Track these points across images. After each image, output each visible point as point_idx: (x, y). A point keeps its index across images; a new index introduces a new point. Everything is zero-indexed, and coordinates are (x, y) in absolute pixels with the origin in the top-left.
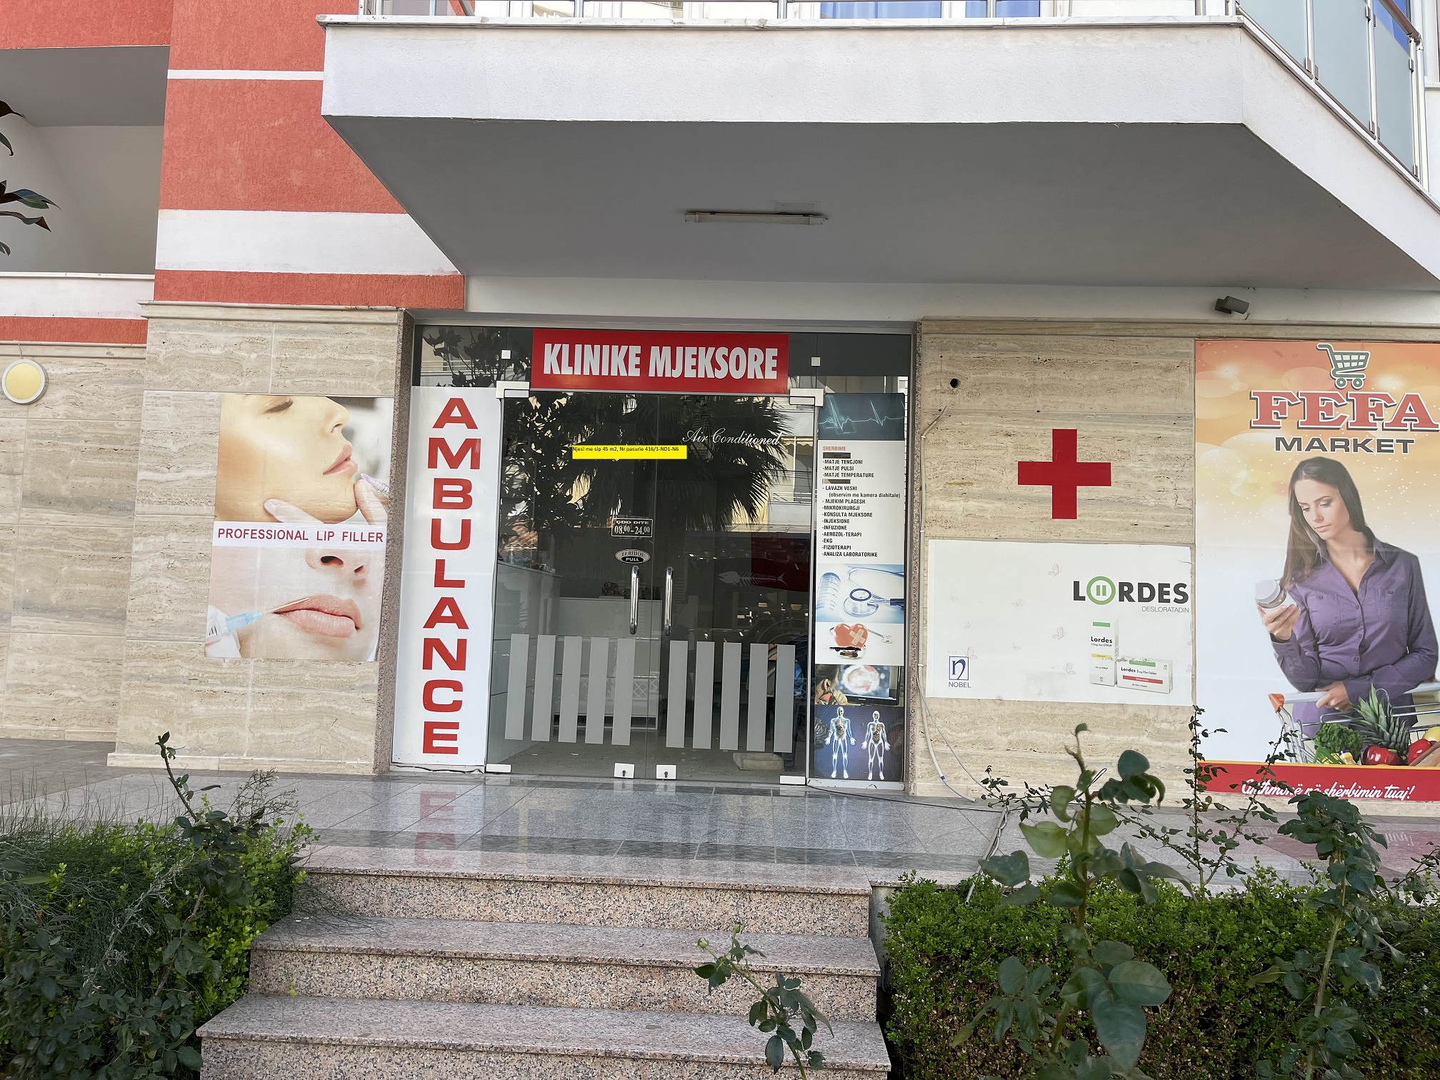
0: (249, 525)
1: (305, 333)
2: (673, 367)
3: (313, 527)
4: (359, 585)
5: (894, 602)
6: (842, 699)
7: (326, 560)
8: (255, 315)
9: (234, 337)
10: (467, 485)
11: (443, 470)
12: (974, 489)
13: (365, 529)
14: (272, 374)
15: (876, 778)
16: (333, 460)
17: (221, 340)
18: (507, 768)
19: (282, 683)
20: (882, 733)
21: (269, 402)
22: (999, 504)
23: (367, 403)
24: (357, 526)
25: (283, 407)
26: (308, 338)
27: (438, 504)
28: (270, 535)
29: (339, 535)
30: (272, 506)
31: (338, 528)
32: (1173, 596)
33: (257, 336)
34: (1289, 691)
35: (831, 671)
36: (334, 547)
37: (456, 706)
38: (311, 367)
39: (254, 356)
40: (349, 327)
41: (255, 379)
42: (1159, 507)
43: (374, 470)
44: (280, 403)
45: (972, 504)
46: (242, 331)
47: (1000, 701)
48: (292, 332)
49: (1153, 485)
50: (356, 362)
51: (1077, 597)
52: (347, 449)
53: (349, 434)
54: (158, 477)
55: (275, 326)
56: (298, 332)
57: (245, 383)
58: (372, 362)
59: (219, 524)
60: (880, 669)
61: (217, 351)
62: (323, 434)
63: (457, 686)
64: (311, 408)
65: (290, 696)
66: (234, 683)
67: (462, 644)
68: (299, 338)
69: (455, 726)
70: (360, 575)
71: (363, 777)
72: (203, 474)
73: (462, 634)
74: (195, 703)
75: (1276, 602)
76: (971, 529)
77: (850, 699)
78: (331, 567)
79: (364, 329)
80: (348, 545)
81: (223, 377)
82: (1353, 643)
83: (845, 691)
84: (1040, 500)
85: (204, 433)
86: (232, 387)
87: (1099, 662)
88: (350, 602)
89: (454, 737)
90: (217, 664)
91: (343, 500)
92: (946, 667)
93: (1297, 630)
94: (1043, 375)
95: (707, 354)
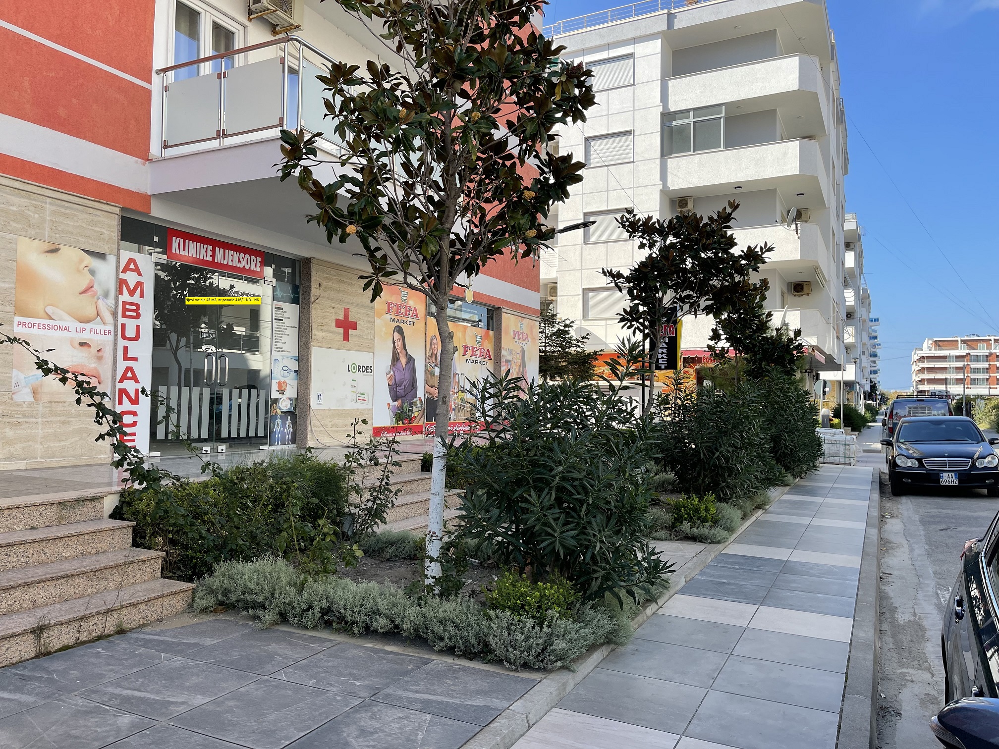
0: (37, 321)
1: (67, 208)
2: (224, 259)
3: (74, 325)
4: (100, 358)
5: (295, 371)
6: (279, 412)
7: (82, 344)
8: (40, 191)
9: (24, 202)
10: (138, 306)
11: (126, 297)
12: (324, 328)
13: (101, 327)
14: (47, 229)
15: (288, 444)
16: (84, 286)
17: (17, 202)
18: (158, 454)
19: (59, 415)
20: (291, 425)
21: (47, 247)
22: (331, 334)
23: (101, 256)
25: (55, 251)
26: (68, 211)
28: (49, 327)
29: (88, 330)
30: (50, 310)
31: (88, 326)
32: (369, 371)
33: (39, 203)
34: (391, 402)
35: (276, 401)
36: (86, 336)
37: (134, 424)
38: (70, 229)
39: (37, 216)
40: (91, 210)
41: (38, 231)
42: (367, 339)
43: (106, 295)
44: (53, 247)
45: (324, 334)
46: (29, 198)
47: (329, 409)
48: (59, 206)
49: (366, 331)
50: (95, 231)
51: (349, 371)
52: (91, 281)
53: (92, 272)
55: (48, 200)
56: (63, 207)
57: (32, 232)
58: (103, 233)
59: (17, 319)
60: (290, 399)
61: (14, 208)
62: (79, 271)
63: (134, 414)
64: (71, 254)
65: (64, 423)
66: (31, 416)
67: (137, 391)
68: (63, 210)
69: (134, 434)
70: (100, 354)
71: (107, 464)
72: (7, 286)
73: (137, 386)
74: (7, 430)
75: (389, 373)
76: (323, 343)
77: (282, 412)
78: (85, 348)
79: (99, 213)
80: (93, 336)
81: (19, 226)
82: (403, 387)
84: (340, 334)
85: (7, 260)
86: (24, 233)
87: (353, 394)
88: (96, 369)
89: (134, 440)
90: (20, 405)
91: (90, 311)
92: (317, 397)
93: (393, 382)
94: (343, 287)
95: (236, 255)
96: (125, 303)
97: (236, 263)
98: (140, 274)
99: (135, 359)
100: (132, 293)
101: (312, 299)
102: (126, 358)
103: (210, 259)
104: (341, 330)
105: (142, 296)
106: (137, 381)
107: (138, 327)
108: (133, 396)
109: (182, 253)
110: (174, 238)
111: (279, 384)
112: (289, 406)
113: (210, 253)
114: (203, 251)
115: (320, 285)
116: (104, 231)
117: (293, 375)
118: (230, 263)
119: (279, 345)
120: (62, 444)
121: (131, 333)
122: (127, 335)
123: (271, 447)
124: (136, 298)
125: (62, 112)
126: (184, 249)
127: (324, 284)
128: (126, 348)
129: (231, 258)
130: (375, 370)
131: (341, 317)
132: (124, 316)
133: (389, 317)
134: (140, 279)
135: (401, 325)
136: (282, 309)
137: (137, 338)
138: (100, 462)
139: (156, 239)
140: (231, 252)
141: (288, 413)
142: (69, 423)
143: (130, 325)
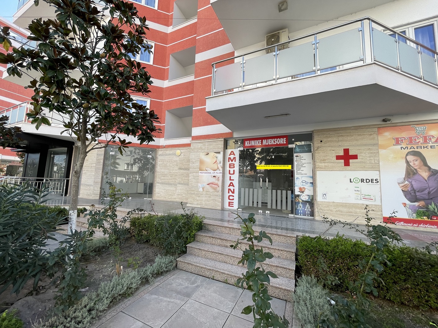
0: (204, 172)
2: (267, 143)
3: (212, 172)
4: (218, 180)
5: (311, 183)
6: (301, 201)
7: (214, 176)
8: (204, 141)
9: (202, 144)
10: (234, 164)
11: (230, 162)
12: (326, 161)
13: (219, 172)
14: (206, 149)
15: (308, 216)
17: (200, 145)
18: (241, 210)
19: (208, 195)
20: (309, 207)
21: (206, 154)
22: (332, 164)
23: (219, 153)
24: (218, 171)
25: (208, 154)
27: (230, 168)
30: (206, 169)
31: (215, 172)
32: (375, 181)
33: (204, 144)
35: (298, 196)
36: (215, 174)
37: (233, 199)
38: (211, 148)
39: (204, 147)
40: (216, 142)
42: (370, 163)
43: (220, 163)
45: (326, 164)
46: (202, 143)
47: (334, 202)
49: (368, 159)
50: (217, 147)
51: (351, 182)
52: (216, 160)
53: (217, 157)
54: (192, 165)
55: (207, 142)
57: (203, 151)
59: (200, 172)
60: (308, 195)
61: (199, 147)
62: (213, 158)
63: (233, 196)
64: (212, 154)
65: (209, 197)
66: (202, 195)
67: (234, 189)
68: (210, 144)
69: (233, 202)
71: (219, 210)
73: (234, 188)
74: (197, 197)
75: (403, 183)
76: (325, 169)
78: (215, 177)
79: (218, 142)
80: (217, 174)
81: (200, 150)
83: (301, 199)
84: (341, 163)
87: (357, 195)
88: (217, 183)
89: (233, 204)
90: (200, 192)
91: (216, 168)
92: (322, 195)
93: (409, 189)
94: (341, 138)
95: (272, 140)
96: (230, 164)
97: (273, 143)
98: (234, 155)
99: (233, 180)
101: (315, 149)
102: (230, 180)
105: (235, 161)
106: (234, 186)
107: (234, 171)
108: (233, 191)
109: (249, 145)
110: (246, 141)
111: (300, 189)
112: (307, 199)
113: (260, 142)
114: (257, 142)
116: (220, 146)
118: (270, 144)
120: (209, 202)
121: (232, 172)
123: (295, 216)
124: (233, 162)
127: (325, 140)
128: (230, 177)
129: (270, 142)
133: (398, 147)
134: (235, 156)
136: (300, 156)
137: (234, 174)
140: (270, 140)
141: (306, 202)
143: (232, 170)
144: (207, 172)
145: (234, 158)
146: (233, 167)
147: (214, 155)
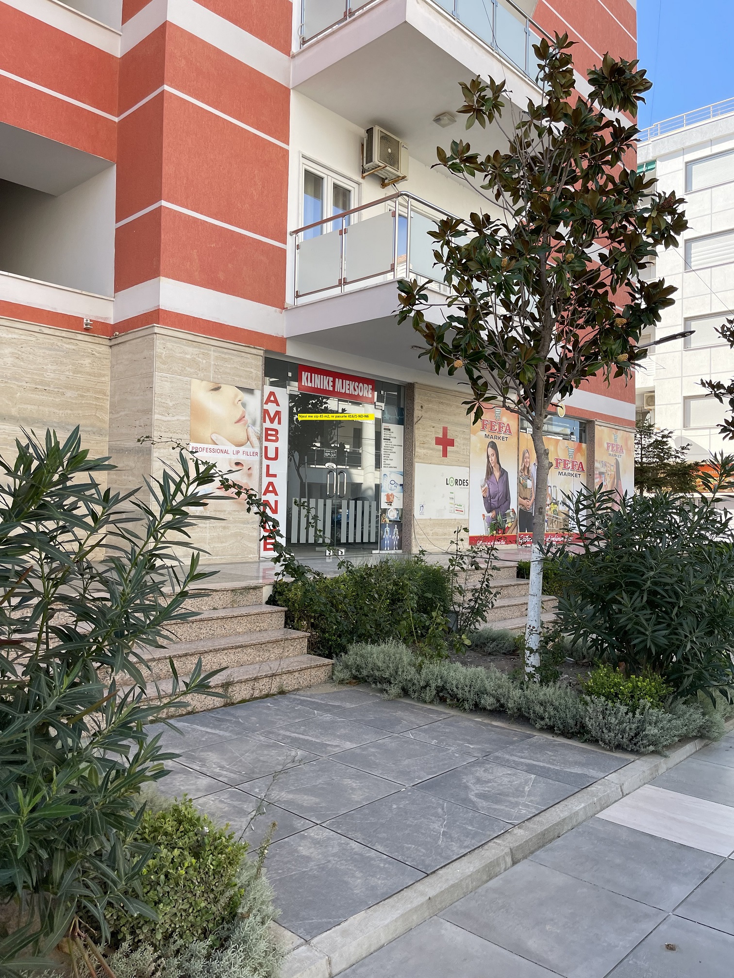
0: (206, 446)
1: (226, 353)
2: (342, 388)
3: (232, 448)
4: (250, 475)
5: (401, 485)
6: (388, 521)
7: (237, 464)
9: (195, 351)
10: (277, 432)
12: (426, 445)
13: (251, 450)
14: (212, 372)
15: (396, 549)
16: (238, 417)
17: (191, 351)
20: (397, 533)
21: (212, 386)
22: (431, 451)
23: (250, 391)
24: (246, 448)
25: (217, 389)
26: (227, 356)
28: (214, 451)
29: (241, 452)
30: (214, 437)
31: (241, 449)
32: (466, 484)
33: (206, 351)
34: (485, 513)
35: (385, 511)
36: (241, 458)
38: (228, 371)
39: (204, 361)
40: (243, 354)
41: (205, 373)
42: (463, 455)
43: (254, 424)
44: (216, 387)
45: (425, 451)
46: (199, 348)
47: (432, 519)
48: (220, 352)
49: (462, 447)
50: (246, 371)
51: (447, 484)
52: (244, 412)
54: (164, 418)
55: (213, 348)
56: (223, 353)
57: (201, 374)
58: (251, 372)
60: (397, 510)
61: (188, 356)
62: (234, 404)
64: (229, 391)
67: (276, 502)
68: (223, 356)
70: (250, 471)
72: (184, 418)
73: (276, 498)
75: (484, 486)
76: (428, 460)
77: (390, 521)
78: (239, 467)
79: (249, 356)
80: (245, 457)
81: (192, 371)
82: (497, 499)
84: (440, 450)
85: (184, 398)
86: (195, 376)
87: (451, 505)
88: (247, 484)
91: (242, 437)
92: (420, 508)
93: (487, 494)
94: (441, 407)
95: (352, 384)
96: (267, 429)
97: (352, 391)
98: (278, 405)
99: (275, 476)
100: (272, 421)
101: (415, 420)
102: (268, 475)
103: (331, 389)
104: (441, 447)
105: (279, 423)
106: (276, 494)
107: (277, 449)
108: (273, 507)
109: (310, 385)
110: (303, 373)
111: (388, 496)
112: (396, 516)
113: (331, 384)
114: (326, 383)
115: (422, 407)
116: (252, 370)
117: (399, 488)
118: (347, 392)
119: (387, 462)
120: (224, 545)
121: (271, 454)
122: (269, 456)
123: (382, 552)
124: (275, 425)
125: (221, 276)
126: (311, 382)
127: (426, 406)
128: (268, 466)
129: (348, 387)
130: (471, 484)
131: (441, 436)
132: (267, 440)
133: (484, 433)
134: (278, 409)
135: (494, 440)
136: (390, 430)
137: (276, 458)
138: (250, 560)
139: (290, 374)
140: (348, 382)
141: (395, 522)
142: (228, 528)
143: (271, 446)
144: (216, 447)
145: (278, 413)
146: (274, 438)
147: (236, 396)
